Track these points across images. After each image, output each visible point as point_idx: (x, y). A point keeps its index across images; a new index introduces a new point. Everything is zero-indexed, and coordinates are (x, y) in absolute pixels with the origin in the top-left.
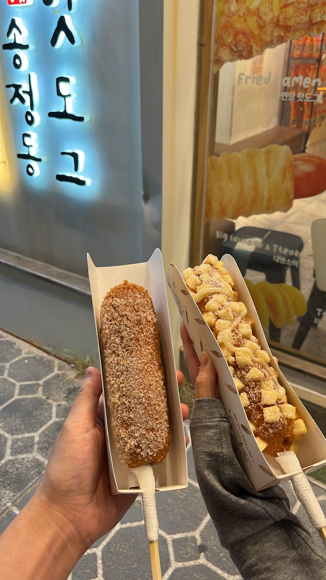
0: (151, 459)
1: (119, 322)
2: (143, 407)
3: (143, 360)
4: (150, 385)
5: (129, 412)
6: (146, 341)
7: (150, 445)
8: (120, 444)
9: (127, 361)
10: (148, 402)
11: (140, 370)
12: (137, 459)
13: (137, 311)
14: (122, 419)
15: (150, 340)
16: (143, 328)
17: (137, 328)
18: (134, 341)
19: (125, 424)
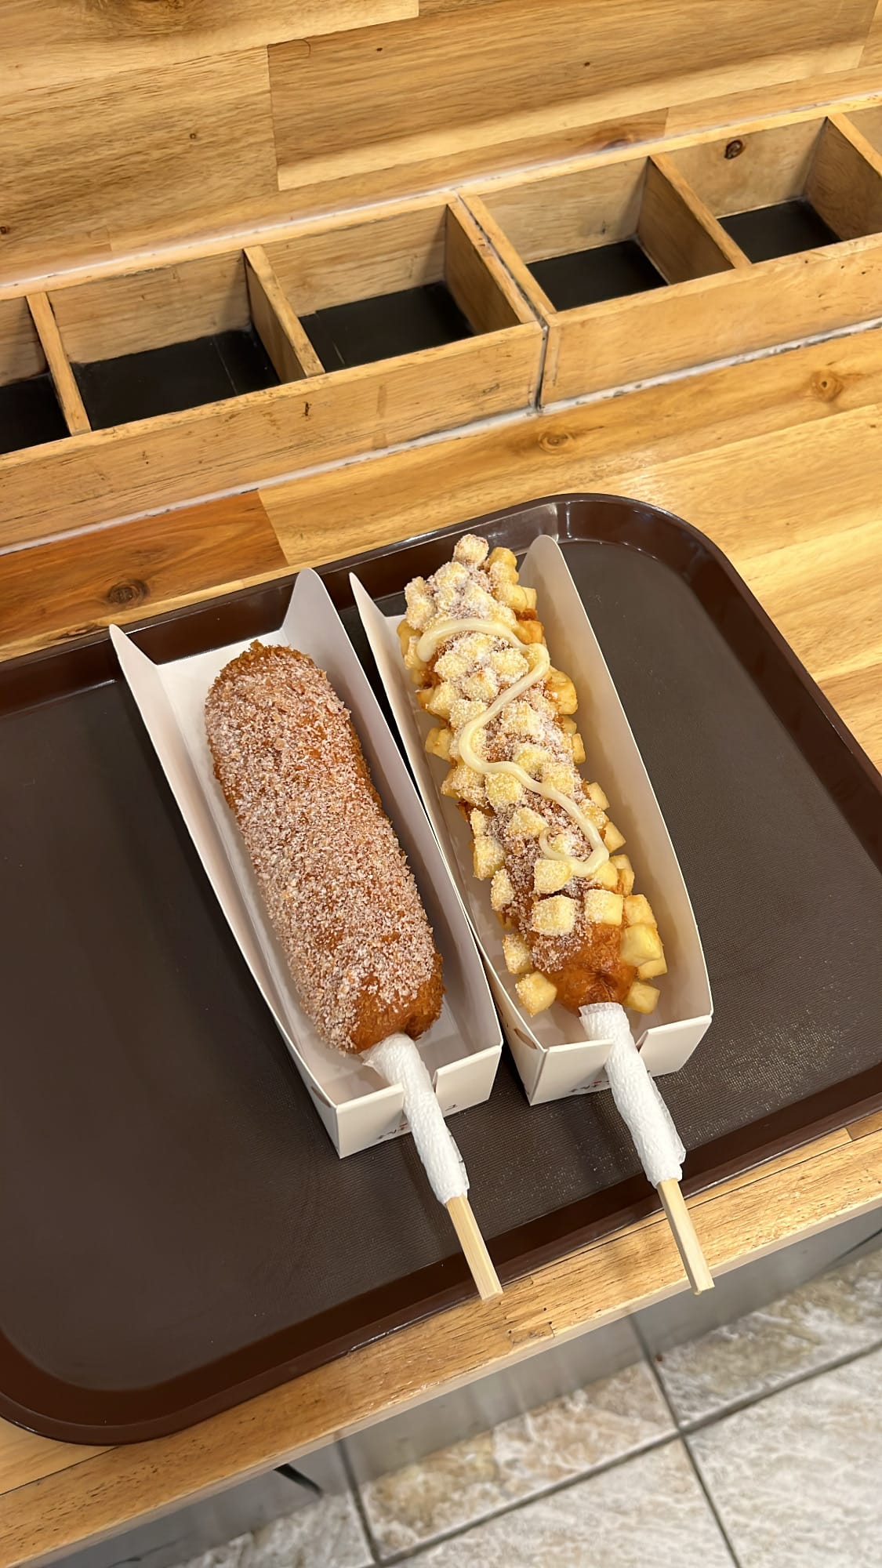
0: (405, 1006)
1: (262, 723)
2: (362, 889)
3: (338, 794)
4: (368, 843)
5: (331, 909)
6: (336, 755)
7: (400, 973)
8: (323, 988)
9: (299, 800)
10: (371, 877)
11: (338, 814)
12: (372, 1011)
13: (300, 692)
14: (315, 930)
15: (346, 753)
16: (322, 726)
17: (309, 729)
18: (307, 757)
19: (327, 938)
